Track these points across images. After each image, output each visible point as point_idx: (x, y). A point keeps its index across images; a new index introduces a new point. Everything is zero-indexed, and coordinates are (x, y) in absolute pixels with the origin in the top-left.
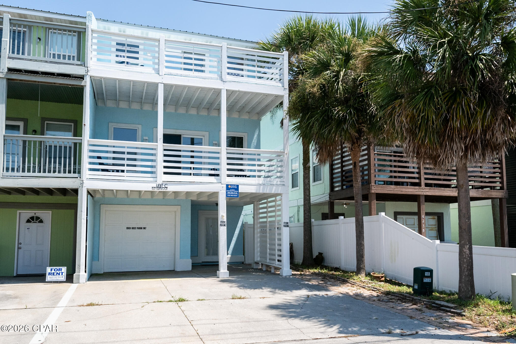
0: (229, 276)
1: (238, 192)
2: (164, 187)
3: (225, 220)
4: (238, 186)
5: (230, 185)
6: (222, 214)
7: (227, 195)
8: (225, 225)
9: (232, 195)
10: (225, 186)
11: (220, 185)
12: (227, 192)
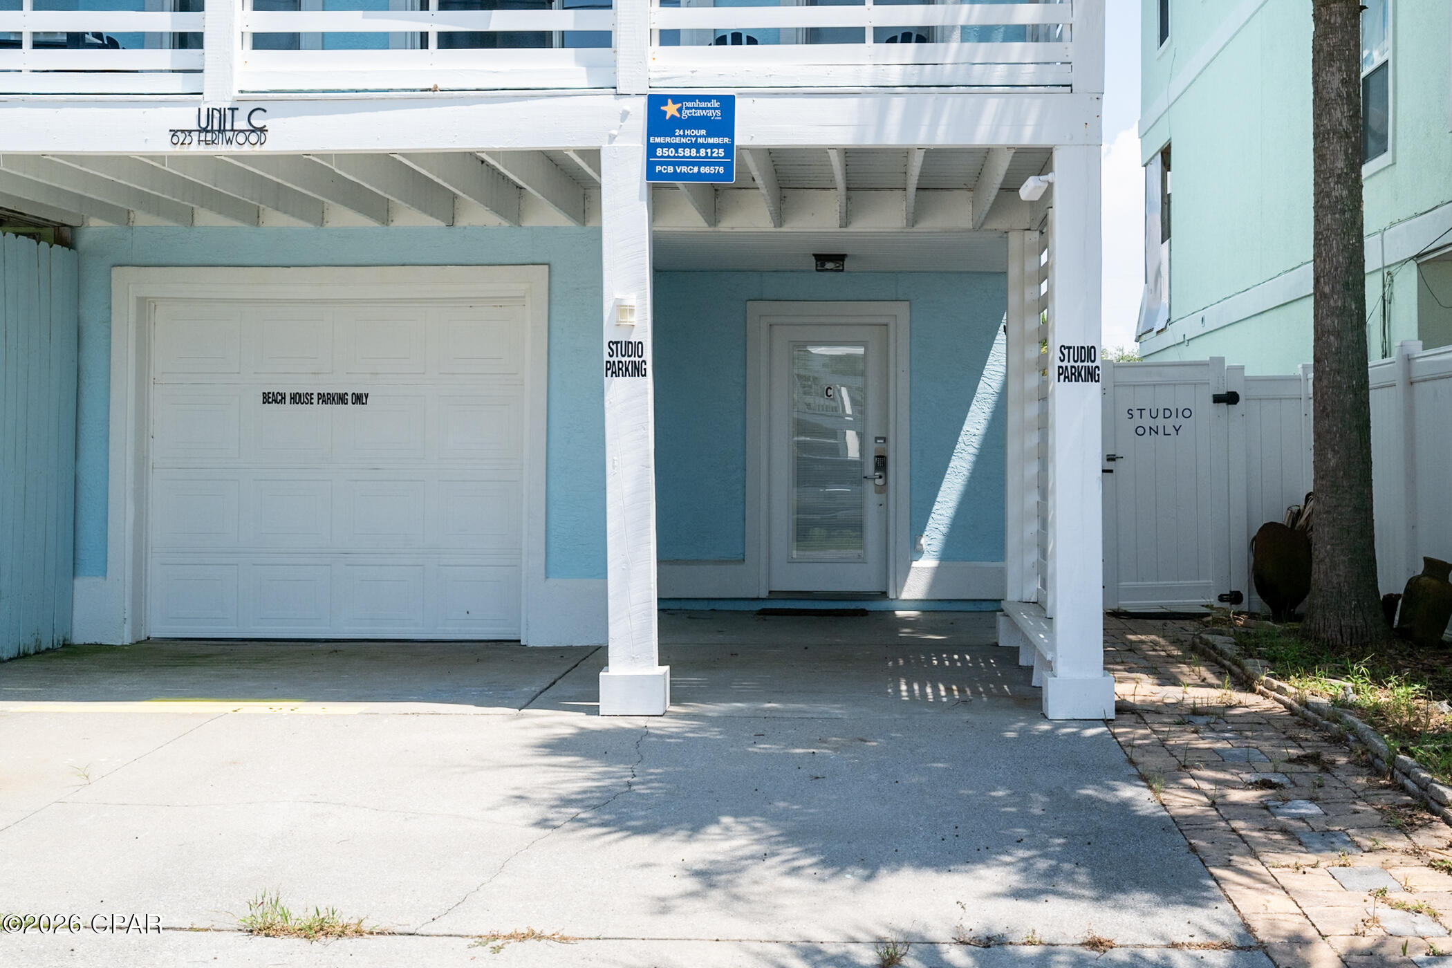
0: (674, 700)
1: (729, 149)
2: (245, 125)
3: (641, 328)
4: (727, 103)
5: (677, 99)
6: (618, 296)
7: (650, 167)
8: (637, 370)
9: (684, 169)
10: (639, 108)
11: (606, 101)
12: (651, 149)
